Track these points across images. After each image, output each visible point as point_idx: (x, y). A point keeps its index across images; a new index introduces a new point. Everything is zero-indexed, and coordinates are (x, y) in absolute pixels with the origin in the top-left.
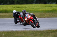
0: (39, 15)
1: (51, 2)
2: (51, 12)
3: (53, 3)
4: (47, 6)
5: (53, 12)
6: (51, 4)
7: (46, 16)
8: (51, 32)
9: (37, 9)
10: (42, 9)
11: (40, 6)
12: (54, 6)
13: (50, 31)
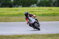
0: (4, 19)
1: (17, 5)
2: (16, 16)
3: (19, 6)
4: (13, 10)
5: (19, 16)
6: (17, 7)
7: (11, 20)
8: (18, 37)
9: (2, 13)
10: (8, 13)
11: (6, 10)
12: (20, 10)
13: (16, 36)
